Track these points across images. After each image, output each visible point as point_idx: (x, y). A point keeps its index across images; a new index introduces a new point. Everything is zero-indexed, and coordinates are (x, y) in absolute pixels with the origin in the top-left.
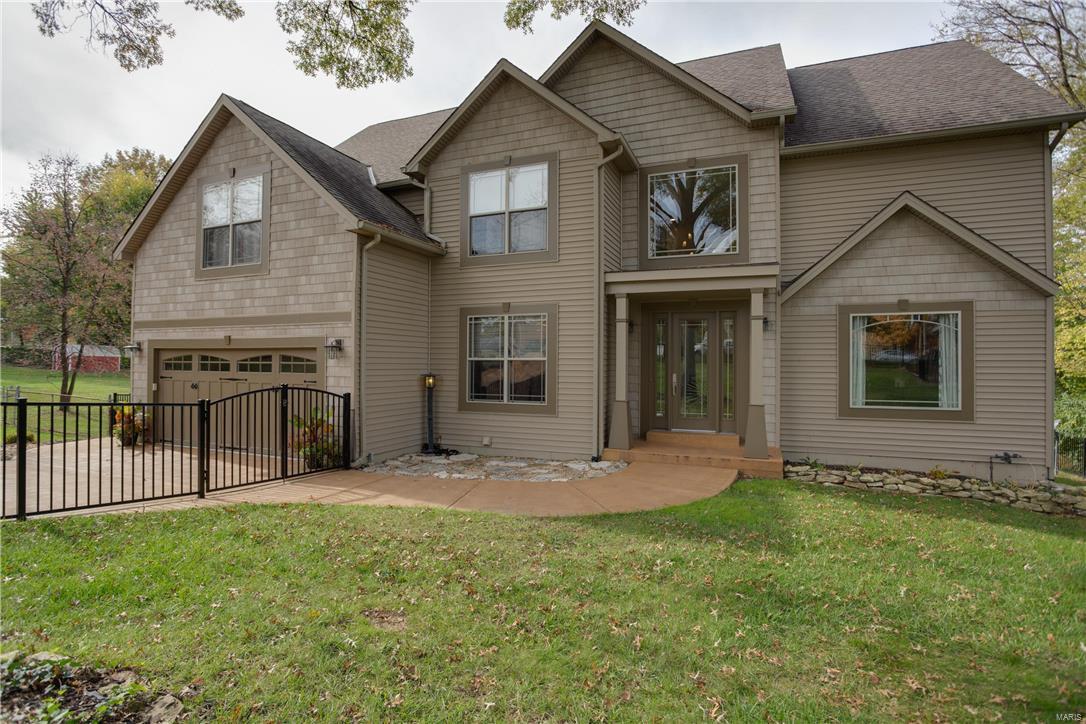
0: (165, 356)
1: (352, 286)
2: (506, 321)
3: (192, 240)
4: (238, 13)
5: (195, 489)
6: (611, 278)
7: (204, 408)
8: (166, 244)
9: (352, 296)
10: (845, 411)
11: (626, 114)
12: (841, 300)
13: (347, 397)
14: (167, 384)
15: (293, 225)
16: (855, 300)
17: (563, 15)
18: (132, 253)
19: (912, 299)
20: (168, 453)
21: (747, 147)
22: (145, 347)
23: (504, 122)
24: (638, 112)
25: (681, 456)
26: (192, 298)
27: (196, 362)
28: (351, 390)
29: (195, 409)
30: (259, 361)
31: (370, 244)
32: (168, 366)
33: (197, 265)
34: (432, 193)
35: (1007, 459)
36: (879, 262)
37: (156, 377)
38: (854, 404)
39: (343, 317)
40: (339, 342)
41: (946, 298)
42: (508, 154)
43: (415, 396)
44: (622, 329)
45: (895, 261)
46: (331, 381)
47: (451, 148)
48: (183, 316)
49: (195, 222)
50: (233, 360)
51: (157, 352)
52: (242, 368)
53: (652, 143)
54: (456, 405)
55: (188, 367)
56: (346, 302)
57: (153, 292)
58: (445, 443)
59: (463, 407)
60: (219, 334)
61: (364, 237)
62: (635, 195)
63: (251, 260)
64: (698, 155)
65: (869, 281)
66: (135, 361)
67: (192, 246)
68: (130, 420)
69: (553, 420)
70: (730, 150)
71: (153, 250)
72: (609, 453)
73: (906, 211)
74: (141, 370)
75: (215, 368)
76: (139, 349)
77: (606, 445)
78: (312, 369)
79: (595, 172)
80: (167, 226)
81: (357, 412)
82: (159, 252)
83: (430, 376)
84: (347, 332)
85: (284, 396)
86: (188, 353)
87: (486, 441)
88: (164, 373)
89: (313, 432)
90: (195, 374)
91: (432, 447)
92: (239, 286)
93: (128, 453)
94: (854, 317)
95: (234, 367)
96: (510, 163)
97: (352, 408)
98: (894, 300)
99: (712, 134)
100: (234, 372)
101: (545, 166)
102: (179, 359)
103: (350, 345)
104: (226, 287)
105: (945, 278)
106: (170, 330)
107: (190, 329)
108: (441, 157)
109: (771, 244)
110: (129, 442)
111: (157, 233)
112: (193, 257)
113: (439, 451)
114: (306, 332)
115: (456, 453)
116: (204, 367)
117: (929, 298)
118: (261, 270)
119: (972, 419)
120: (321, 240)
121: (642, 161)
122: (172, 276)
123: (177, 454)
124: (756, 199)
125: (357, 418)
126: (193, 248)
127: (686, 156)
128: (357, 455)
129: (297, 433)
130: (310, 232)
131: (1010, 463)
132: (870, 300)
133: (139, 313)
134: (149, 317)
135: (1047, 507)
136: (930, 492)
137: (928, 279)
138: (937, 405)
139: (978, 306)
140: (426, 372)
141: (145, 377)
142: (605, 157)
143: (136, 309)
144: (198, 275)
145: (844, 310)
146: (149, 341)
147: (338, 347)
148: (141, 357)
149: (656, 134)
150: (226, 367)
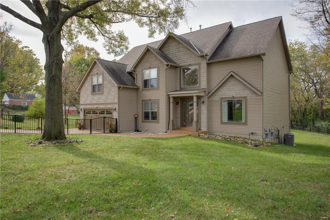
0: (86, 111)
1: (117, 97)
2: (150, 103)
3: (90, 87)
4: (97, 40)
5: (90, 133)
6: (169, 93)
7: (91, 120)
8: (86, 88)
9: (117, 99)
10: (222, 123)
11: (177, 53)
12: (221, 96)
13: (116, 119)
14: (86, 117)
15: (107, 85)
16: (224, 96)
17: (161, 33)
18: (80, 89)
19: (235, 96)
20: (87, 130)
21: (200, 61)
22: (82, 109)
23: (149, 59)
24: (179, 53)
25: (181, 132)
26: (91, 99)
27: (92, 112)
28: (117, 118)
29: (90, 120)
30: (102, 112)
31: (120, 89)
32: (87, 113)
33: (91, 92)
34: (136, 74)
35: (252, 134)
36: (228, 87)
37: (85, 116)
38: (224, 121)
39: (116, 103)
40: (115, 108)
41: (242, 96)
42: (150, 66)
43: (133, 119)
44: (171, 104)
45: (232, 87)
46: (114, 116)
47: (140, 64)
48: (89, 103)
49: (91, 84)
50: (98, 112)
51: (85, 110)
52: (100, 113)
53: (182, 60)
54: (141, 121)
55: (90, 113)
56: (116, 101)
57: (84, 98)
58: (140, 129)
59: (143, 122)
60: (95, 107)
61: (119, 88)
62: (179, 73)
63: (101, 92)
64: (191, 63)
65: (227, 92)
66: (81, 112)
67: (90, 88)
68: (80, 124)
69: (158, 124)
70: (197, 62)
71: (84, 89)
72: (168, 131)
73: (232, 76)
74: (82, 114)
75: (95, 113)
76: (82, 110)
77: (168, 129)
78: (111, 114)
79: (165, 71)
80: (86, 84)
81: (119, 122)
82: (85, 89)
83: (136, 115)
84: (116, 106)
85: (104, 119)
86: (90, 111)
87: (147, 129)
88: (86, 115)
89: (111, 126)
90: (91, 115)
91: (137, 130)
92: (99, 97)
93: (80, 130)
94: (223, 101)
95: (98, 113)
96: (150, 68)
97: (117, 121)
98: (231, 96)
99: (194, 58)
100: (98, 114)
101: (156, 69)
102: (88, 112)
103: (117, 109)
104: (97, 97)
105: (241, 91)
106: (87, 106)
107: (90, 106)
108: (138, 66)
109: (205, 84)
110: (80, 129)
111: (84, 86)
112: (91, 91)
113: (138, 131)
114: (110, 106)
115: (141, 131)
116: (93, 113)
117: (238, 96)
118: (103, 94)
119: (247, 124)
120: (112, 88)
121: (180, 65)
122: (87, 94)
123: (88, 131)
124: (202, 73)
125: (119, 123)
126: (91, 89)
127: (189, 63)
128: (118, 130)
129: (106, 126)
130: (110, 86)
131: (253, 134)
132: (227, 96)
133: (81, 102)
134: (83, 103)
135: (242, 142)
136: (223, 139)
137: (238, 91)
138: (242, 121)
139: (248, 98)
140: (135, 114)
141: (83, 115)
142: (167, 67)
143: (81, 101)
144: (92, 94)
145: (221, 99)
146: (83, 108)
147: (115, 109)
148: (82, 111)
149: (183, 58)
150: (97, 113)
